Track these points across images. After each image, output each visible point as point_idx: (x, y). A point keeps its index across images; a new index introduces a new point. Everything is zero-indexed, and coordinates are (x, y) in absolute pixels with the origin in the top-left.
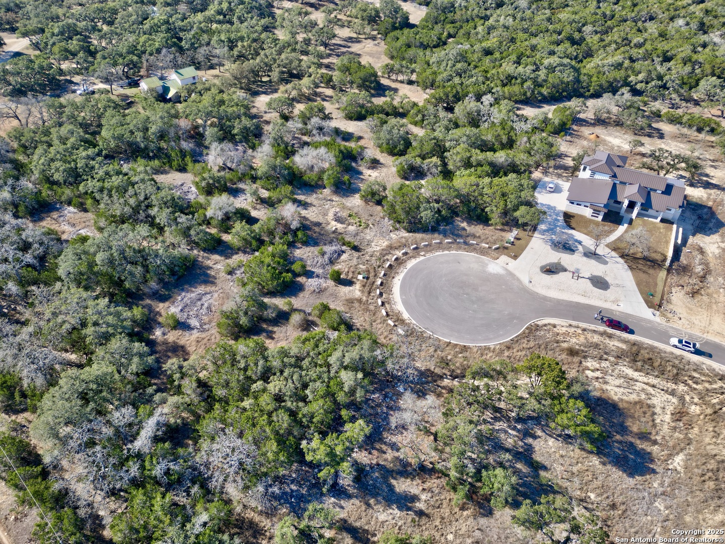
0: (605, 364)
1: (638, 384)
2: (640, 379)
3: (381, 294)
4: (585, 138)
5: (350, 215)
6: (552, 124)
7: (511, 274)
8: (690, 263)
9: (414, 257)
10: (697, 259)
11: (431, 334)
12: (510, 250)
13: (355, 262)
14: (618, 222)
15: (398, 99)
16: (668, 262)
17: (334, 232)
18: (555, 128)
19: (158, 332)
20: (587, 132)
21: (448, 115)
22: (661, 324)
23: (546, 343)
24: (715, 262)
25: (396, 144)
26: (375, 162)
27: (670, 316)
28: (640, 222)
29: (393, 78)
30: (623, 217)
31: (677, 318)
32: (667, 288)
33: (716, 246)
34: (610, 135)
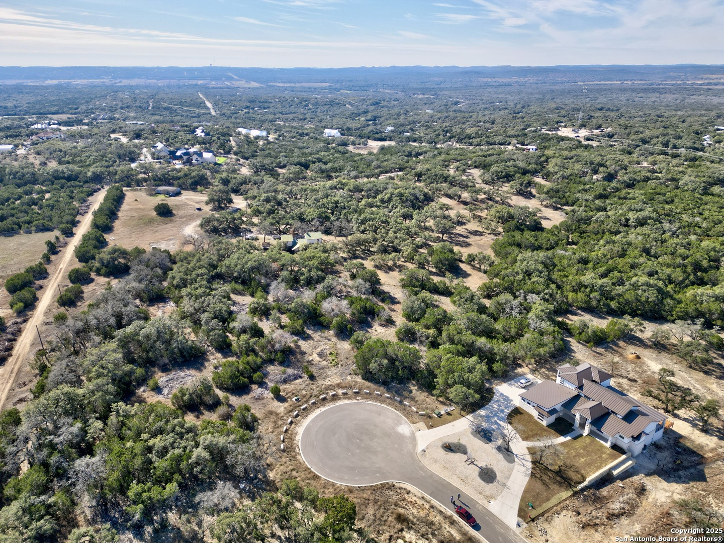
3: (297, 416)
4: (622, 355)
5: (331, 354)
6: (587, 333)
7: (413, 439)
8: (611, 497)
9: (349, 398)
10: (625, 497)
11: (302, 458)
12: (432, 420)
13: (302, 387)
14: (563, 433)
15: (456, 281)
16: (582, 485)
17: (308, 362)
18: (589, 337)
19: (142, 389)
20: (631, 351)
21: (487, 302)
22: (517, 536)
23: (386, 502)
24: (648, 508)
25: (414, 313)
26: (390, 322)
27: (537, 533)
28: (588, 440)
29: (477, 266)
30: (574, 430)
31: (543, 538)
32: (558, 508)
33: (668, 494)
34: (656, 360)
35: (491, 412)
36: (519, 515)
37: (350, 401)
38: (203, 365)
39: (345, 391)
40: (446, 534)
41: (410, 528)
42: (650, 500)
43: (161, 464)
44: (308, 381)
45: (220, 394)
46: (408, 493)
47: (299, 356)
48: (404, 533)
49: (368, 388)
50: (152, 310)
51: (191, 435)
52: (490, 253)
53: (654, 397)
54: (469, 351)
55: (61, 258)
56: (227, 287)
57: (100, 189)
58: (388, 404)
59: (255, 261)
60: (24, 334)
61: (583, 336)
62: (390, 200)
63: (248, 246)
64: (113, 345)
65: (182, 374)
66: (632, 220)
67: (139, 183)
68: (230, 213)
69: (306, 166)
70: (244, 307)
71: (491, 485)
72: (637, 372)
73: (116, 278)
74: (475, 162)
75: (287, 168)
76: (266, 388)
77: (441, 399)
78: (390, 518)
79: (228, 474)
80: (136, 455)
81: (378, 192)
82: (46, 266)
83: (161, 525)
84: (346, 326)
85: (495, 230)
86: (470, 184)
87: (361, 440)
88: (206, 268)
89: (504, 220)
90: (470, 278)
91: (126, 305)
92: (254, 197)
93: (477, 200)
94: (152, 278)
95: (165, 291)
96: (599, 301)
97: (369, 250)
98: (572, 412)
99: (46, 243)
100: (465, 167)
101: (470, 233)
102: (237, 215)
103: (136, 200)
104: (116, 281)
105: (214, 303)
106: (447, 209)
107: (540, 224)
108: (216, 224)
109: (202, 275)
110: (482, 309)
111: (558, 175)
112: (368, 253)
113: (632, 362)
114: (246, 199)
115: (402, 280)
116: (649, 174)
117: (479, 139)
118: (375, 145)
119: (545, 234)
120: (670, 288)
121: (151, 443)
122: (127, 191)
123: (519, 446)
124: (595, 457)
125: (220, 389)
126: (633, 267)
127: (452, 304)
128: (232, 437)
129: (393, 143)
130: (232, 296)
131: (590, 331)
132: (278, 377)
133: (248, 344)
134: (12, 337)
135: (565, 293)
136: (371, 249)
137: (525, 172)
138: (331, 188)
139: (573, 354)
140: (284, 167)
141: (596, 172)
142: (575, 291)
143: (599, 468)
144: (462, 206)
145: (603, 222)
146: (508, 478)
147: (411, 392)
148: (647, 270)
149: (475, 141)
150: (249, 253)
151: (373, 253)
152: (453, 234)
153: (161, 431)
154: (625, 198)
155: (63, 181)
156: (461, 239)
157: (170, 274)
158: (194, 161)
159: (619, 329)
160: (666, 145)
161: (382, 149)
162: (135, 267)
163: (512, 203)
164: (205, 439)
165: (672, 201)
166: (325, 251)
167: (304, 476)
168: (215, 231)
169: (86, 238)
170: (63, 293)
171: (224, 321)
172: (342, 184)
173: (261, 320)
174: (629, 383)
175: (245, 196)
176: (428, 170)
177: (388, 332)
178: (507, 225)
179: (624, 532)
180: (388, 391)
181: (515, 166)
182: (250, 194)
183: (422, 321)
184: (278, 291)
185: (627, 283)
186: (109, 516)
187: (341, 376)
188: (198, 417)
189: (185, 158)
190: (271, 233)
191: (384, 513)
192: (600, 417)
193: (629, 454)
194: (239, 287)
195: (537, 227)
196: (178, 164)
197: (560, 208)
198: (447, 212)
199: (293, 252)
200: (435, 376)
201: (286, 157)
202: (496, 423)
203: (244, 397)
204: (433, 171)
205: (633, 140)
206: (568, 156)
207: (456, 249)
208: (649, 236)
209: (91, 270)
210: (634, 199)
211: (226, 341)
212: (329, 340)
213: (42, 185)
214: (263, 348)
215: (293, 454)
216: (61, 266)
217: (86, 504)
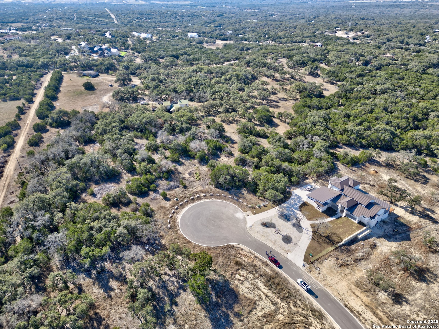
0: (250, 276)
1: (259, 291)
2: (264, 290)
3: (177, 209)
4: (367, 171)
5: (196, 173)
6: (347, 159)
7: (245, 220)
8: (357, 250)
9: (207, 198)
10: (365, 250)
11: (181, 232)
12: (256, 210)
13: (179, 193)
14: (331, 216)
15: (270, 129)
16: (340, 244)
17: (183, 178)
18: (349, 161)
19: (84, 195)
20: (372, 169)
21: (289, 142)
22: (303, 271)
23: (229, 255)
24: (377, 256)
25: (245, 149)
26: (231, 154)
27: (314, 269)
28: (345, 219)
29: (284, 120)
30: (337, 214)
31: (317, 272)
32: (327, 256)
33: (388, 248)
34: (387, 174)
35: (290, 205)
36: (304, 260)
37: (208, 200)
38: (119, 180)
39: (205, 194)
40: (263, 271)
41: (243, 269)
42: (379, 251)
43: (99, 237)
44: (183, 189)
45: (131, 197)
46: (242, 250)
47: (177, 175)
48: (240, 271)
49: (218, 192)
50: (87, 148)
51: (115, 220)
52: (292, 112)
53: (384, 195)
54: (278, 170)
55: (27, 117)
56: (132, 134)
57: (47, 73)
58: (230, 201)
59: (148, 118)
60: (9, 163)
61: (345, 161)
62: (230, 79)
63: (143, 109)
64: (64, 169)
65: (108, 186)
66: (378, 90)
67: (72, 69)
68: (131, 88)
69: (177, 57)
70: (142, 146)
71: (289, 245)
72: (375, 181)
73: (62, 129)
74: (284, 54)
75: (165, 58)
76: (158, 193)
77: (261, 198)
78: (232, 264)
79: (138, 241)
80: (84, 231)
81: (223, 74)
82: (19, 122)
83: (101, 269)
84: (205, 157)
85: (295, 98)
86: (280, 68)
87: (215, 221)
88: (118, 122)
89: (300, 91)
90: (279, 128)
91: (70, 145)
92: (145, 78)
93: (284, 78)
94: (85, 129)
95: (93, 137)
96: (355, 140)
97: (218, 111)
98: (337, 204)
99: (17, 107)
100: (277, 57)
101: (280, 99)
102: (135, 89)
103: (71, 80)
104: (63, 131)
105: (124, 143)
106: (266, 85)
107: (322, 93)
108: (122, 95)
109: (116, 127)
110: (286, 146)
111: (335, 62)
112: (217, 113)
113: (373, 175)
114: (140, 79)
115: (238, 129)
116: (390, 61)
117: (286, 39)
118: (220, 43)
119: (325, 100)
120: (398, 132)
121: (92, 225)
122: (65, 74)
123: (306, 223)
124: (348, 228)
125: (131, 194)
126: (377, 119)
127: (268, 143)
128: (140, 221)
129: (232, 42)
130: (135, 139)
131: (349, 158)
132: (165, 187)
133: (146, 168)
134: (2, 165)
135: (336, 136)
136: (219, 110)
137: (314, 61)
138: (194, 71)
139: (339, 171)
140: (163, 58)
141: (358, 60)
142: (341, 134)
143: (351, 234)
144: (275, 82)
145: (360, 91)
146: (299, 241)
147: (243, 194)
148: (385, 121)
149: (284, 40)
150: (144, 113)
151: (220, 113)
152: (269, 100)
153: (97, 218)
154: (375, 76)
155: (24, 68)
156: (274, 103)
157: (96, 126)
158: (105, 54)
159: (366, 157)
160: (402, 42)
161: (225, 45)
162: (74, 122)
163: (306, 80)
164: (124, 222)
165: (403, 78)
166: (191, 112)
167: (182, 242)
168: (122, 99)
169: (41, 104)
170: (31, 138)
171: (131, 154)
172: (200, 69)
173: (153, 154)
174: (370, 187)
175: (139, 77)
176: (254, 59)
177: (229, 161)
178: (302, 94)
179: (363, 268)
180: (230, 194)
181: (308, 57)
182: (142, 76)
183: (250, 153)
184: (163, 136)
185: (373, 129)
186: (71, 266)
187: (202, 186)
188: (118, 210)
189: (100, 52)
190: (157, 101)
191: (228, 261)
192: (353, 206)
193: (368, 226)
194: (139, 134)
195: (320, 95)
196: (96, 57)
197: (335, 83)
198: (265, 86)
199: (171, 113)
200: (258, 185)
201: (164, 51)
202: (293, 211)
203: (145, 198)
204: (257, 60)
205: (381, 39)
206: (341, 50)
207: (271, 109)
208: (388, 100)
209: (46, 124)
210: (380, 77)
211: (132, 166)
212: (195, 165)
213: (10, 70)
214: (155, 170)
215: (175, 230)
216: (28, 122)
217: (56, 260)
